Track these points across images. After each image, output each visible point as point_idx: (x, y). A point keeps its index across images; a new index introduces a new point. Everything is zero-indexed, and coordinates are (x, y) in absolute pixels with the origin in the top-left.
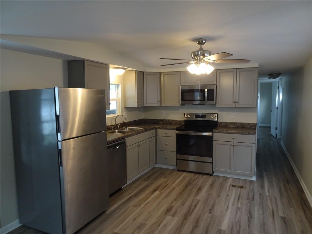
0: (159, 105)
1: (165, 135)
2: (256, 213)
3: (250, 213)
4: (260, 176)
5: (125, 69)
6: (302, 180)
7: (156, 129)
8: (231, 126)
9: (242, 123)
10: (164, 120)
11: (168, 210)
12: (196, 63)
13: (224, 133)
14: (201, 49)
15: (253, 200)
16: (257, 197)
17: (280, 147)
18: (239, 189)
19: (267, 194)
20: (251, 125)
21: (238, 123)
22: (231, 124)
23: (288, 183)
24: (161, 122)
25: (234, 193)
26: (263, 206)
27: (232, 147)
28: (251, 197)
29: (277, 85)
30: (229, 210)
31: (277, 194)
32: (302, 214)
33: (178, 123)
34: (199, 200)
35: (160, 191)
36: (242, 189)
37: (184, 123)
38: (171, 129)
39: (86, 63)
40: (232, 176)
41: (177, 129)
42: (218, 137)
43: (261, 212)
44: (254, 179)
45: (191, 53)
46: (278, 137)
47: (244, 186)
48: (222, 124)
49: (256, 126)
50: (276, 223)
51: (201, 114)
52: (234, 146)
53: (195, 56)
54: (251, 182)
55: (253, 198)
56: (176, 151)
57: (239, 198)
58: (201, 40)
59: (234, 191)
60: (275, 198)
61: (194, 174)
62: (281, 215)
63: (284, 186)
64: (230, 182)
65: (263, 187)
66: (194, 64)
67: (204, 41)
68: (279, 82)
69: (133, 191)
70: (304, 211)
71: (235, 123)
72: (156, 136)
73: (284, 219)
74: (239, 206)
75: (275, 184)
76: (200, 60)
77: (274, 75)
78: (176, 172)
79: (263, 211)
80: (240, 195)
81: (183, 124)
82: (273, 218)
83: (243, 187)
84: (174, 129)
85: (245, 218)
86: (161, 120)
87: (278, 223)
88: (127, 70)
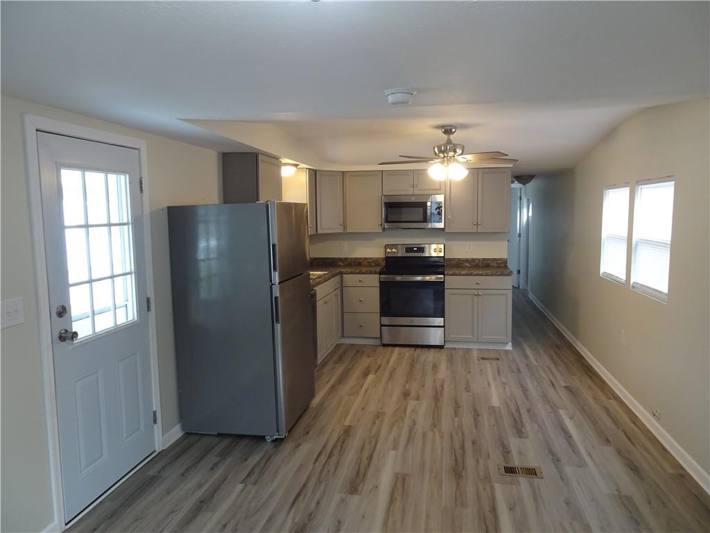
0: (341, 230)
1: (360, 284)
2: (530, 385)
3: (522, 386)
4: (516, 343)
5: (296, 166)
6: (579, 343)
7: (341, 274)
8: (468, 265)
9: (484, 259)
10: (345, 259)
11: (406, 395)
12: (443, 162)
13: (464, 275)
14: (449, 142)
15: (520, 372)
16: (523, 368)
17: (530, 302)
18: (494, 362)
19: (535, 363)
20: (499, 262)
21: (479, 260)
22: (467, 260)
23: (558, 348)
24: (341, 264)
25: (489, 367)
26: (536, 378)
27: (475, 298)
28: (515, 369)
29: (519, 195)
30: (493, 387)
31: (548, 362)
32: (589, 381)
33: (373, 264)
34: (443, 380)
35: (375, 374)
36: (498, 361)
37: (385, 262)
38: (371, 273)
39: (260, 158)
40: (475, 347)
41: (381, 273)
42: (452, 282)
43: (536, 384)
44: (509, 347)
45: (434, 148)
46: (521, 287)
47: (498, 357)
48: (452, 262)
49: (507, 263)
50: (561, 394)
51: (417, 246)
52: (478, 295)
53: (441, 151)
54: (507, 352)
55: (519, 370)
56: (379, 311)
57: (499, 372)
58: (449, 128)
59: (488, 365)
60: (548, 367)
61: (413, 349)
62: (563, 384)
63: (555, 352)
64: (475, 355)
65: (526, 357)
66: (439, 164)
67: (453, 130)
68: (521, 188)
69: (331, 377)
70: (591, 377)
71: (473, 260)
72: (342, 287)
73: (568, 388)
74: (504, 380)
75: (541, 351)
76: (450, 160)
77: (523, 178)
78: (381, 348)
79: (538, 383)
80: (498, 368)
81: (383, 264)
82: (554, 388)
83: (498, 359)
84: (376, 273)
85: (518, 392)
86: (340, 259)
87: (563, 394)
88: (299, 167)
